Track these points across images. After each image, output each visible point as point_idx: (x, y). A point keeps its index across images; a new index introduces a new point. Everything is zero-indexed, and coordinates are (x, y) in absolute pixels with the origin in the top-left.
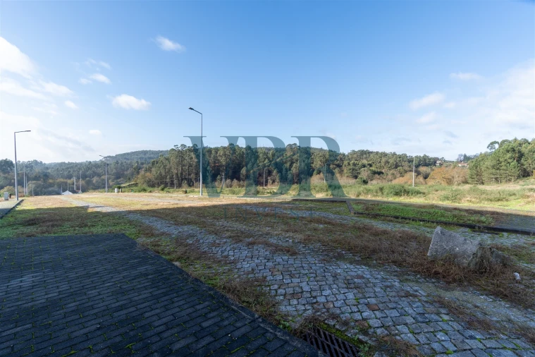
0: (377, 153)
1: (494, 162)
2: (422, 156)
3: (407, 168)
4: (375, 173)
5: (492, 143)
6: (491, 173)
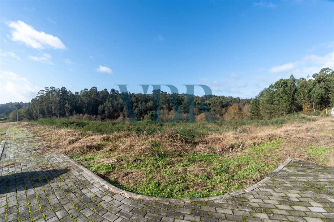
1: (268, 97)
6: (267, 108)
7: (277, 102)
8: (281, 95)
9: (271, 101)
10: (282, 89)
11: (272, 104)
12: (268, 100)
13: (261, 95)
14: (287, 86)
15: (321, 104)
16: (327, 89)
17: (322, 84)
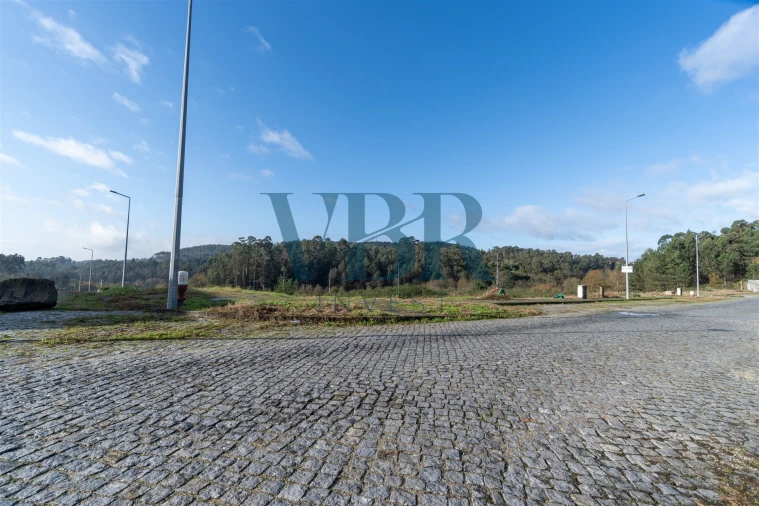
0: (530, 251)
1: (658, 263)
2: (593, 254)
3: (567, 272)
4: (517, 278)
5: (665, 238)
6: (656, 279)
7: (671, 270)
8: (678, 261)
9: (662, 269)
10: (677, 253)
11: (664, 273)
12: (657, 268)
13: (645, 259)
14: (684, 248)
15: (735, 274)
16: (742, 253)
17: (735, 245)
